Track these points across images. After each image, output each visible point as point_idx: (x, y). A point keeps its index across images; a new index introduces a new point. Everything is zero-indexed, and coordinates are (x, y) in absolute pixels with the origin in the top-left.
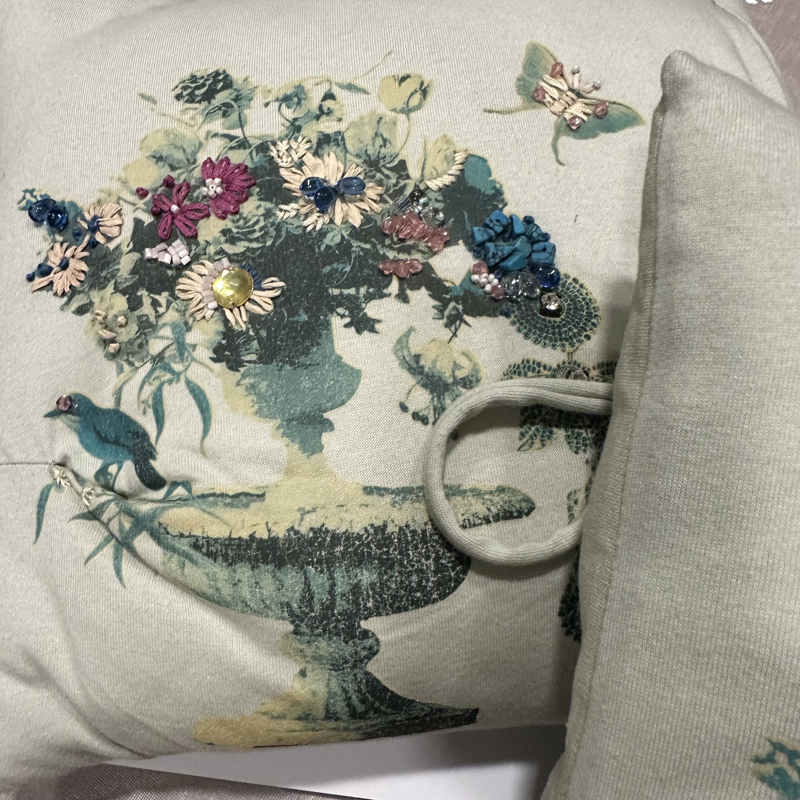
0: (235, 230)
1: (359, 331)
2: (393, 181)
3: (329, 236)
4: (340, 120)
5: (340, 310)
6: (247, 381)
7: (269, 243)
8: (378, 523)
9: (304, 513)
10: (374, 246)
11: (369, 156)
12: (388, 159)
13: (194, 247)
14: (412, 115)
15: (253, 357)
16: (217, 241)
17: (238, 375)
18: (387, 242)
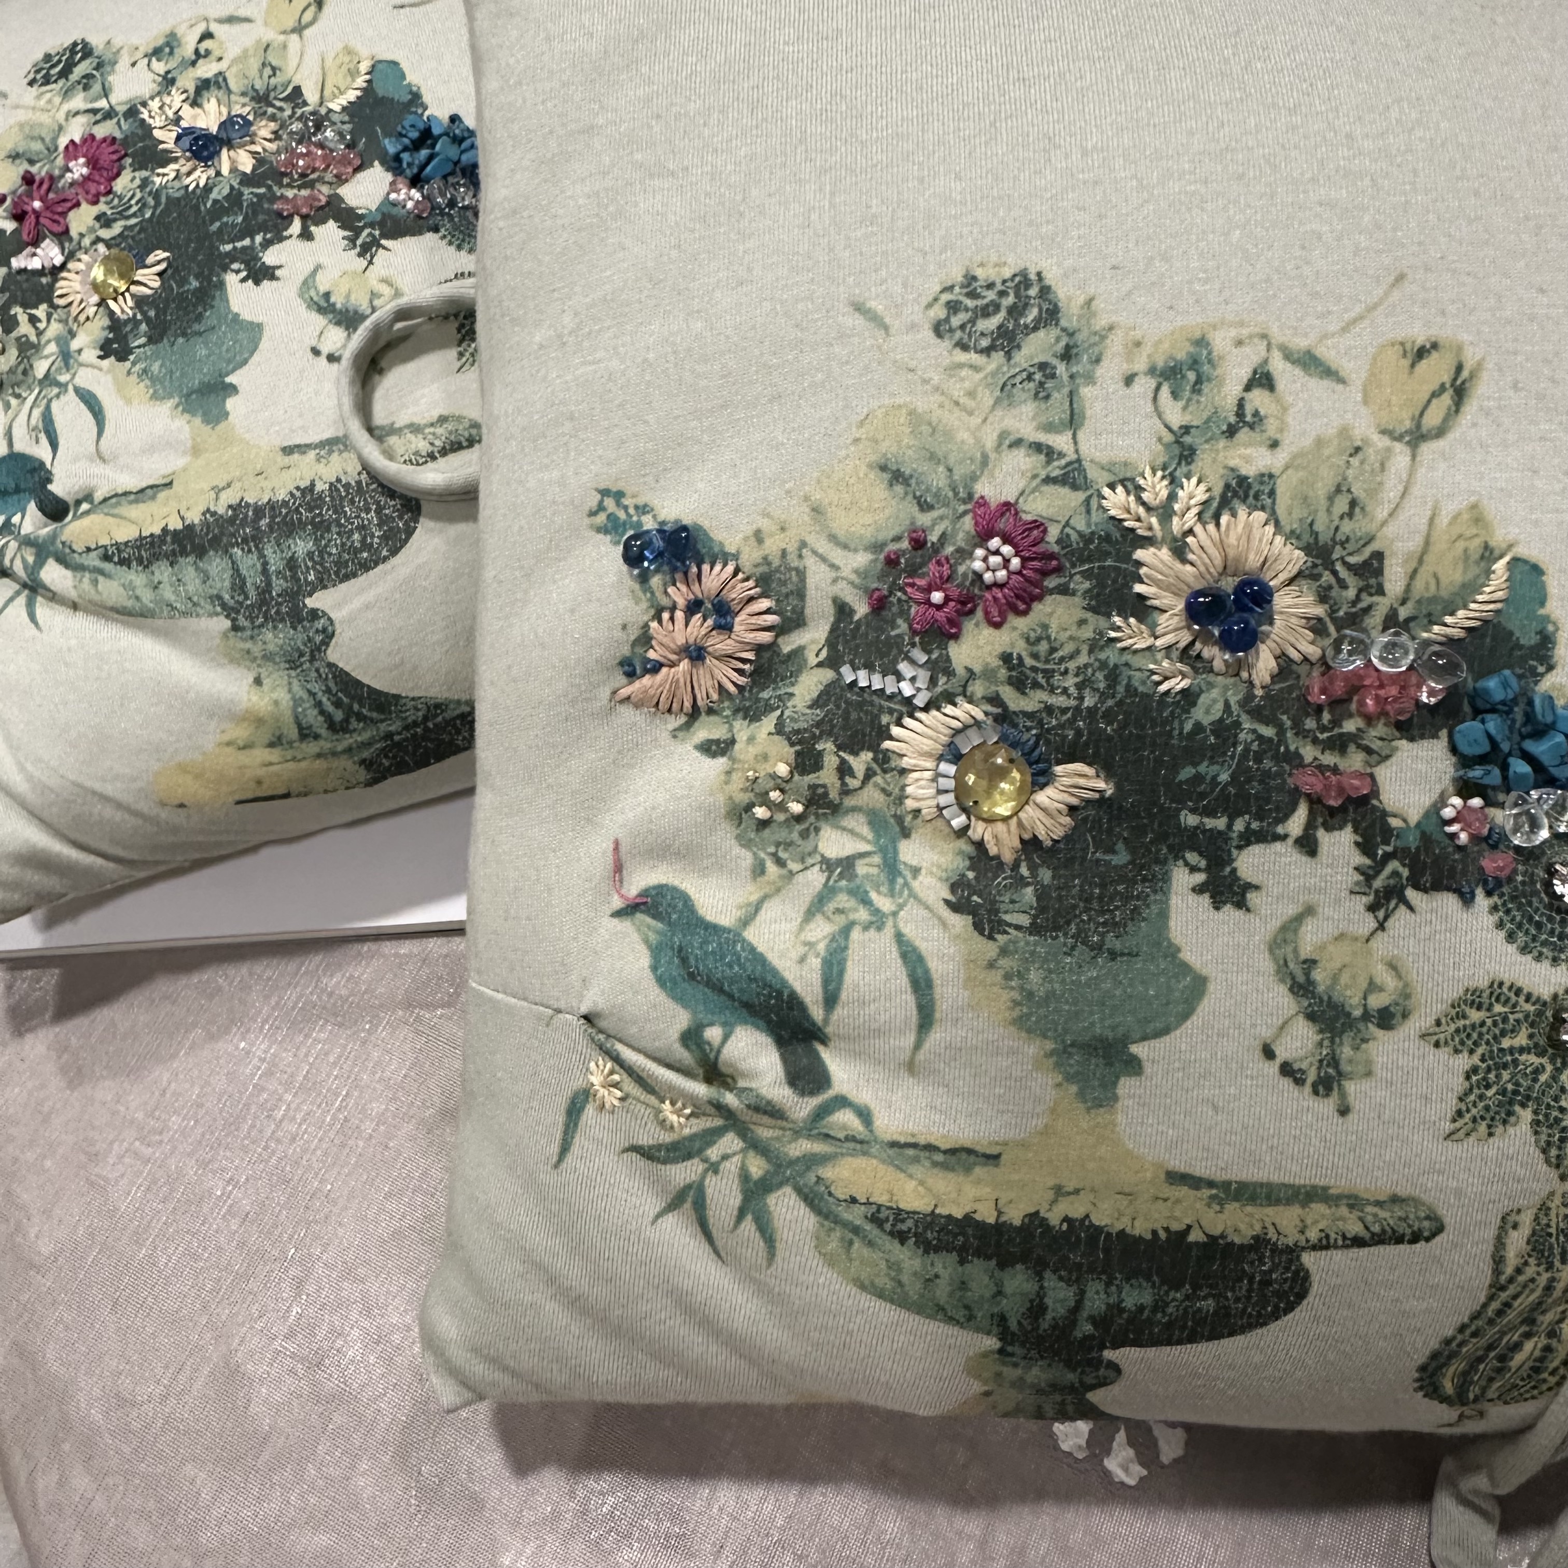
0: (109, 212)
1: (257, 283)
2: (288, 112)
3: (216, 190)
4: (220, 59)
5: (235, 266)
6: (137, 367)
7: (148, 215)
8: (304, 484)
9: (218, 490)
10: (269, 188)
11: (256, 91)
12: (280, 89)
13: (67, 245)
14: (307, 33)
15: (143, 340)
16: (92, 230)
17: (128, 364)
18: (286, 181)
